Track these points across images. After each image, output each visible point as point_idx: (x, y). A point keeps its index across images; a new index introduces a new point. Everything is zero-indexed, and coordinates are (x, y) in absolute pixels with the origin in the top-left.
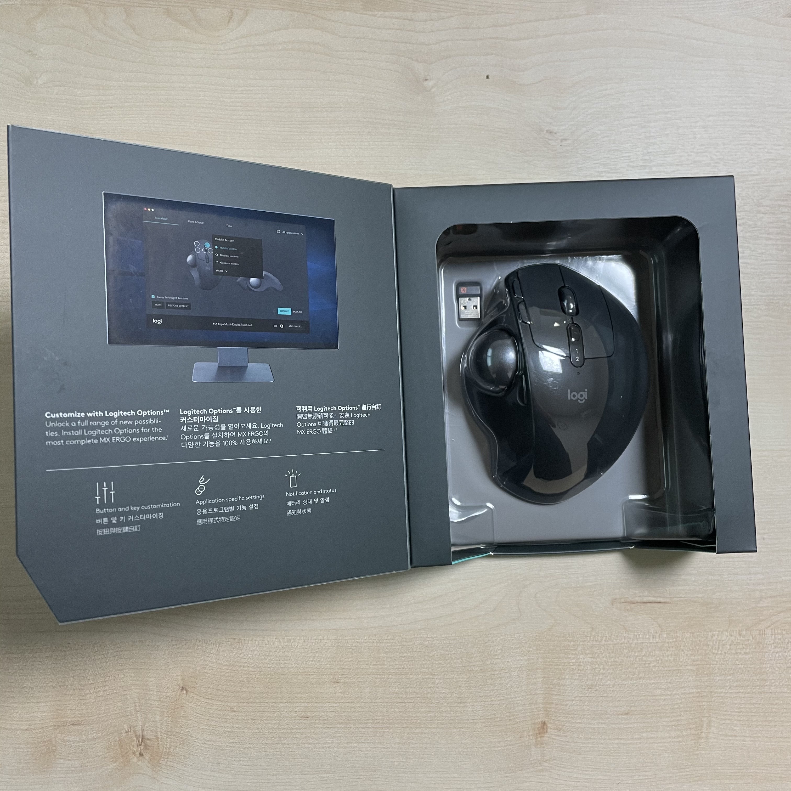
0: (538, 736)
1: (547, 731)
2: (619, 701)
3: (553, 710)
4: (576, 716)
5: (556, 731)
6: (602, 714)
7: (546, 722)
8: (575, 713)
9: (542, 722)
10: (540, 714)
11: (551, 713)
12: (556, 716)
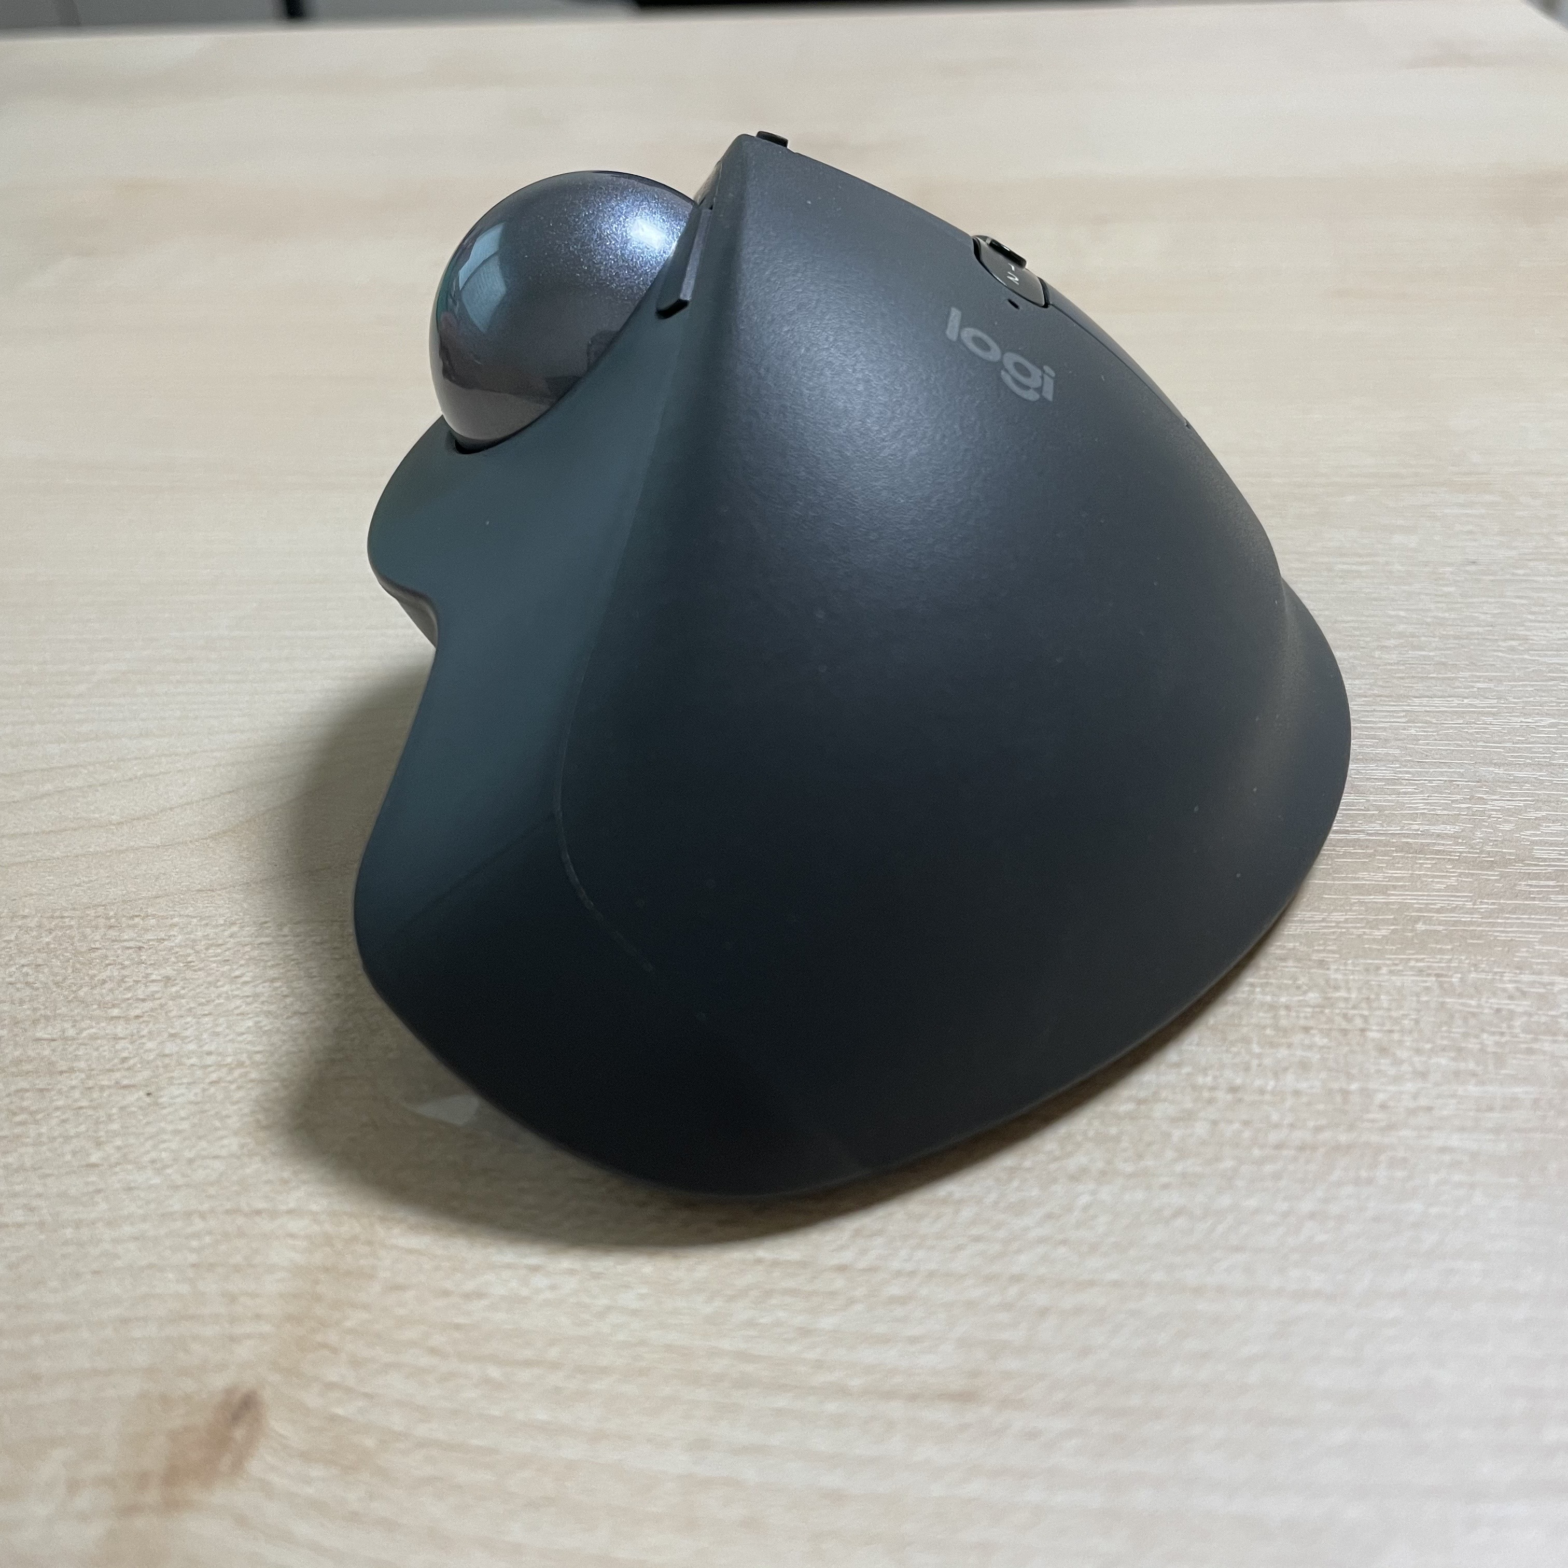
0: (153, 1495)
1: (238, 1466)
2: (902, 1301)
3: (355, 1318)
4: (525, 1375)
5: (316, 1471)
6: (744, 1383)
7: (267, 1395)
8: (528, 1353)
9: (229, 1392)
10: (249, 1336)
11: (332, 1337)
12: (356, 1363)
